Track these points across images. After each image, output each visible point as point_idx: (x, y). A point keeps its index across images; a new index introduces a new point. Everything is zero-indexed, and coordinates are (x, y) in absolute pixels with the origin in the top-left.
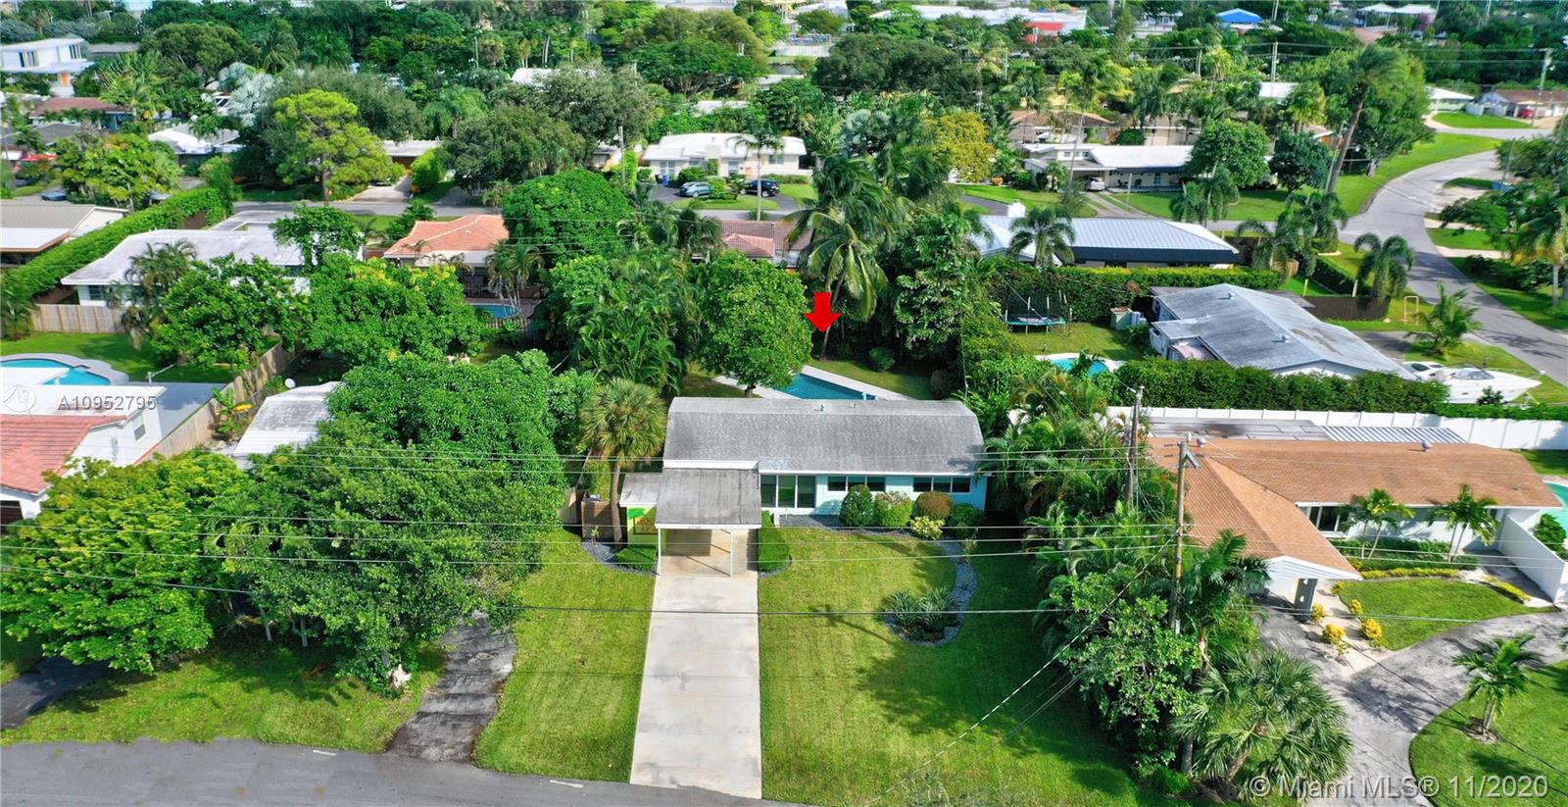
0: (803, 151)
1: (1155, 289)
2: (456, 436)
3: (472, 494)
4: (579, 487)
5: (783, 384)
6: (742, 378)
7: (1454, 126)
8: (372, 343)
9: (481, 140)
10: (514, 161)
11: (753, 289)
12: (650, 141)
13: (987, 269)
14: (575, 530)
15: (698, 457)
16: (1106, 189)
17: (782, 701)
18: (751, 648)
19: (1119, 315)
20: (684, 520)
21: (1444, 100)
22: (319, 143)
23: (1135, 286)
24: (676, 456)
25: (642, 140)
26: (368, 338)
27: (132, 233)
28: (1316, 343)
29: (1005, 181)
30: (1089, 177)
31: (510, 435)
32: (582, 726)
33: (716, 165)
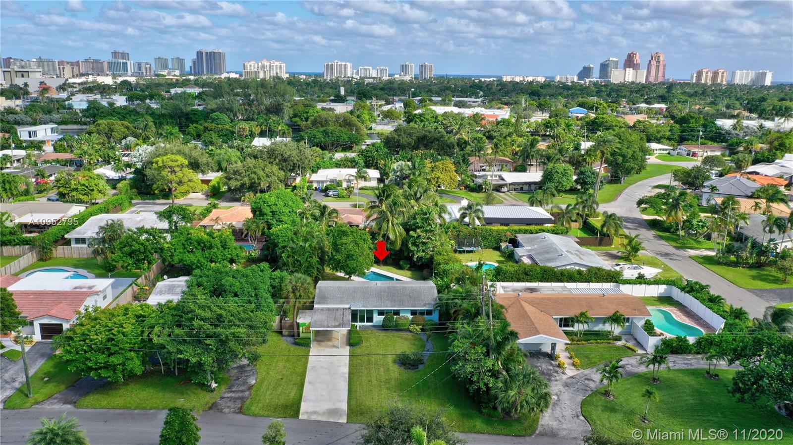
0: (378, 176)
1: (517, 235)
2: (236, 295)
3: (242, 315)
4: (281, 316)
5: (362, 275)
6: (347, 273)
7: (664, 161)
8: (198, 261)
9: (240, 174)
10: (254, 183)
11: (350, 238)
12: (313, 172)
13: (449, 228)
14: (280, 332)
15: (327, 304)
16: (508, 191)
17: (356, 391)
18: (346, 373)
19: (503, 245)
20: (321, 326)
21: (660, 149)
22: (171, 177)
23: (509, 233)
24: (319, 303)
25: (309, 171)
26: (197, 259)
27: (92, 215)
28: (575, 256)
29: (465, 188)
30: (501, 186)
31: (256, 295)
32: (282, 400)
33: (342, 182)
